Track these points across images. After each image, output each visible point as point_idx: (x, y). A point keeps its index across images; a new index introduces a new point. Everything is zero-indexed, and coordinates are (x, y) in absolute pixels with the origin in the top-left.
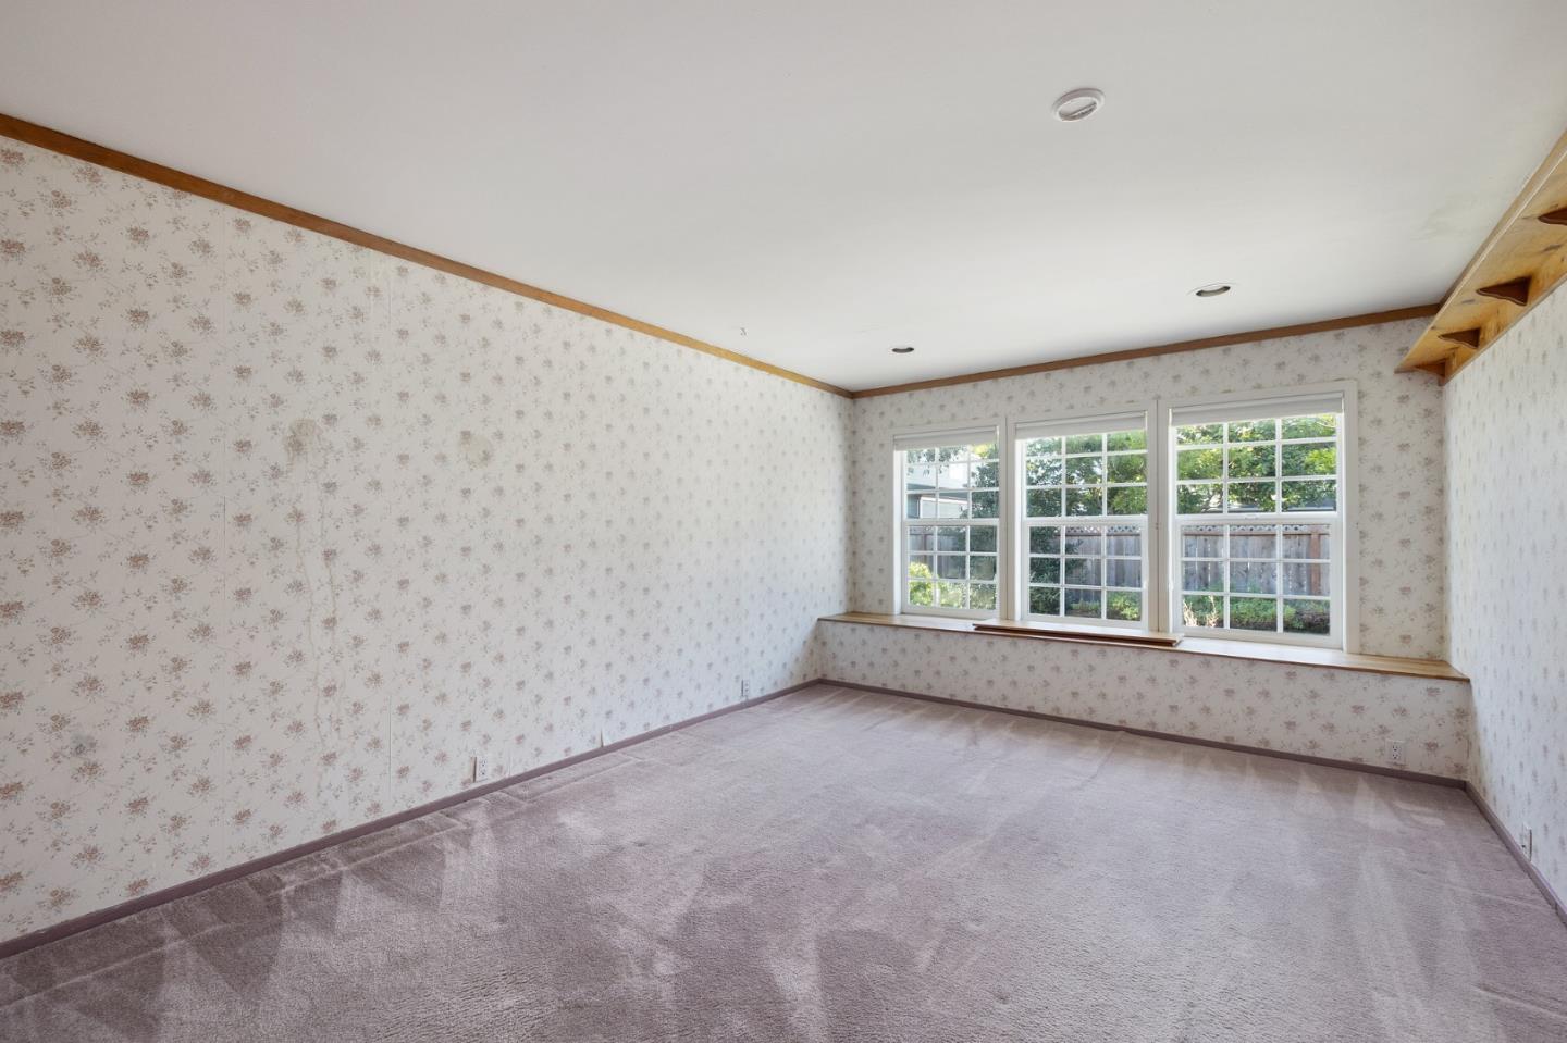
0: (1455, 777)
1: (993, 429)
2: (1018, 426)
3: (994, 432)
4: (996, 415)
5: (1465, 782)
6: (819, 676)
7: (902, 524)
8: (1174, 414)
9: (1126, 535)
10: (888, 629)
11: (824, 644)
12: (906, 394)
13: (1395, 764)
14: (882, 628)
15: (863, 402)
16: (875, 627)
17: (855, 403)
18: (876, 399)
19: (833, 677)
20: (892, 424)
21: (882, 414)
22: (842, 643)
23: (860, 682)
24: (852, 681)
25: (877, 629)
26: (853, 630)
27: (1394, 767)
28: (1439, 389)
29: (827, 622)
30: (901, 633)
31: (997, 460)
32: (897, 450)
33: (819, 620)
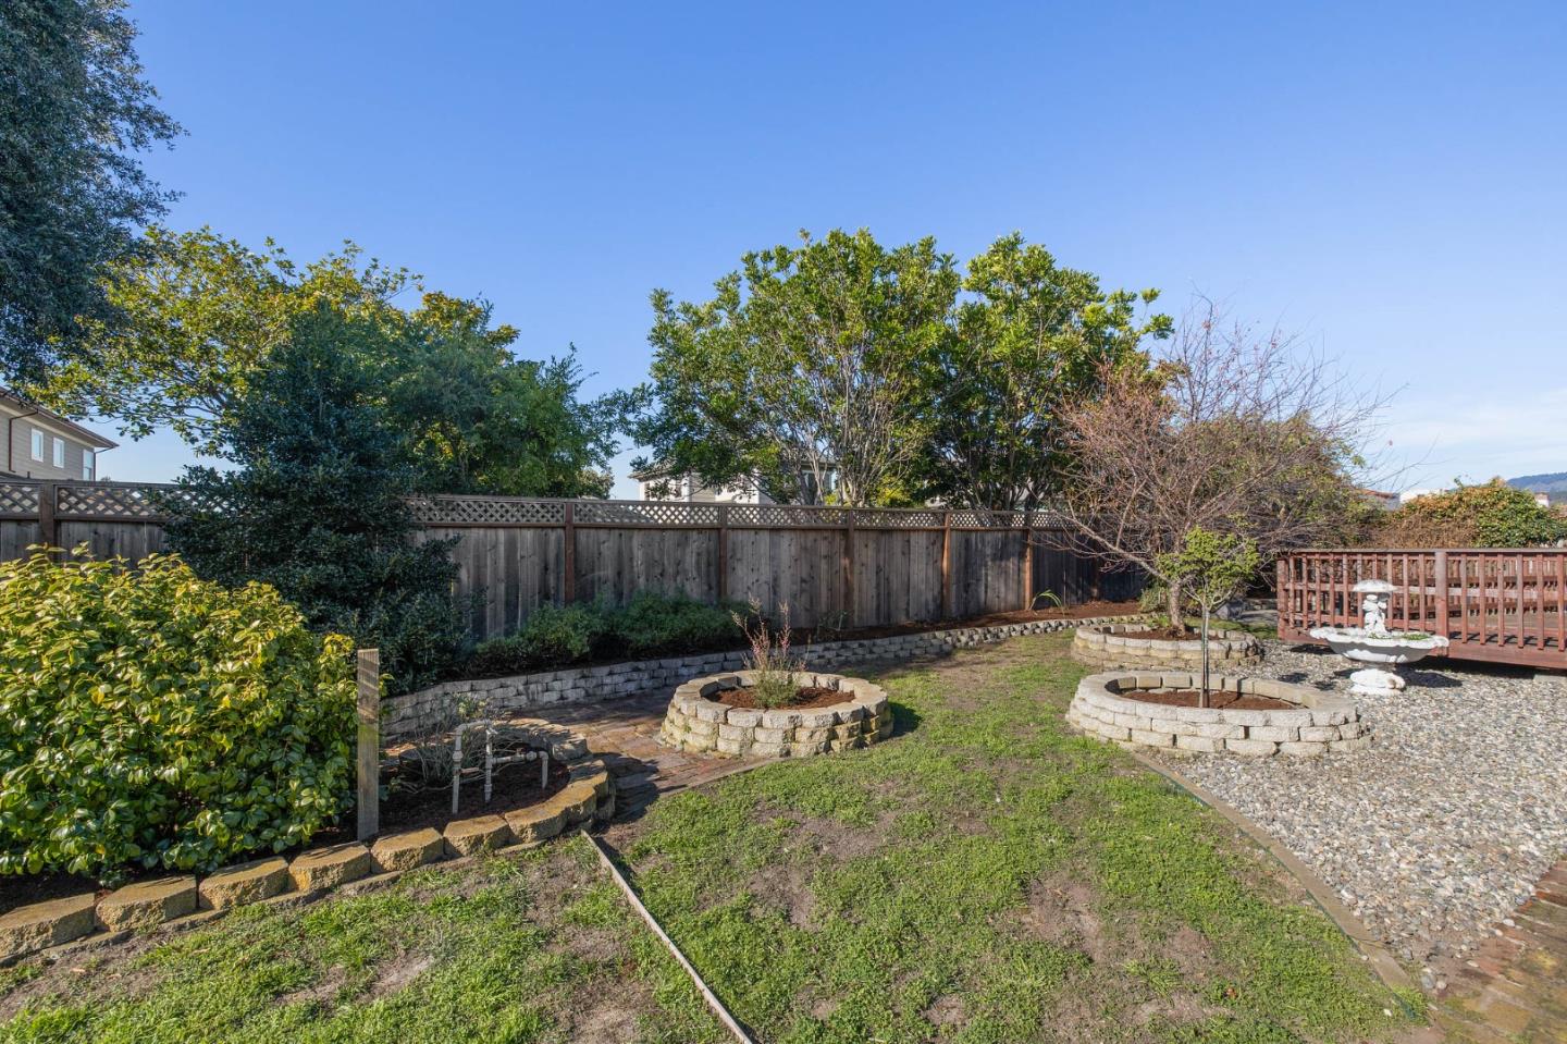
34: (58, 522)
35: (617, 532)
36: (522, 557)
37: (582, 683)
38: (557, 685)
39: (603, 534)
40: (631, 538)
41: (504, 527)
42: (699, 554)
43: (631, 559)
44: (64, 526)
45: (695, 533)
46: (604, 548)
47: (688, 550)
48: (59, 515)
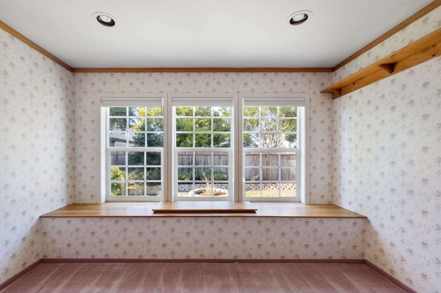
0: (361, 258)
1: (160, 99)
2: (174, 99)
3: (161, 100)
4: (162, 92)
5: (365, 260)
6: (41, 257)
7: (107, 150)
8: (245, 101)
9: (184, 155)
10: (95, 219)
11: (45, 234)
12: (109, 74)
13: (343, 257)
14: (91, 219)
15: (80, 75)
16: (85, 218)
17: (74, 75)
18: (89, 74)
19: (53, 256)
20: (100, 91)
21: (93, 84)
22: (60, 232)
23: (74, 257)
24: (68, 257)
25: (87, 220)
26: (69, 222)
27: (343, 258)
28: (332, 100)
29: (47, 219)
30: (105, 221)
31: (162, 117)
32: (103, 106)
33: (40, 217)
34: (117, 155)
35: (204, 156)
36: (184, 161)
37: (189, 187)
38: (184, 187)
39: (201, 156)
40: (207, 157)
41: (181, 155)
42: (224, 161)
43: (208, 162)
44: (118, 156)
45: (223, 156)
46: (201, 159)
47: (221, 160)
48: (118, 154)
